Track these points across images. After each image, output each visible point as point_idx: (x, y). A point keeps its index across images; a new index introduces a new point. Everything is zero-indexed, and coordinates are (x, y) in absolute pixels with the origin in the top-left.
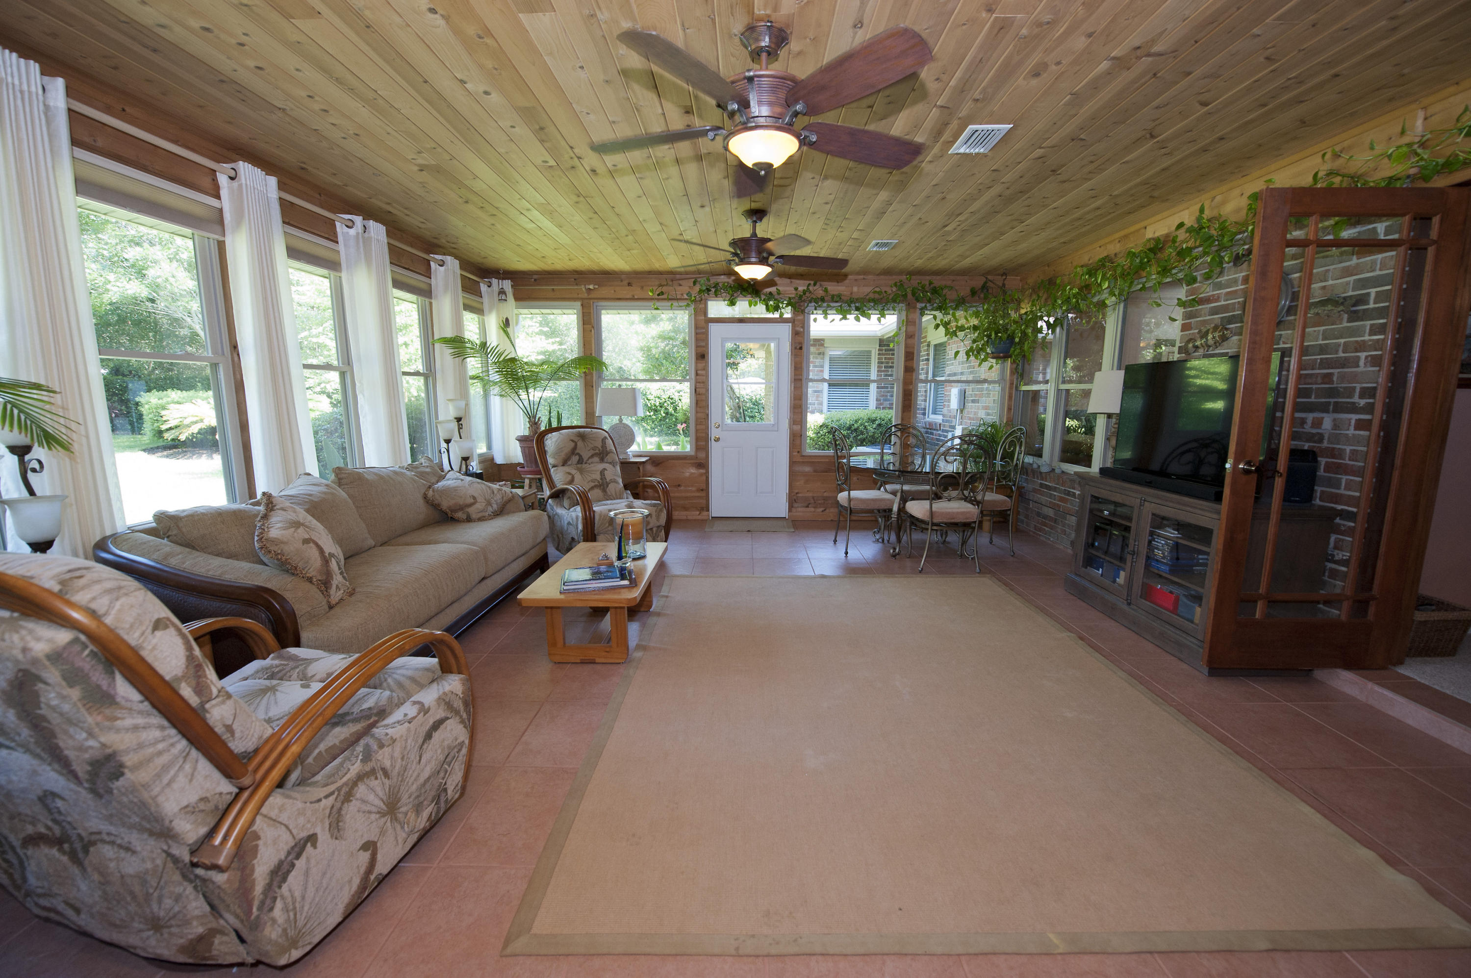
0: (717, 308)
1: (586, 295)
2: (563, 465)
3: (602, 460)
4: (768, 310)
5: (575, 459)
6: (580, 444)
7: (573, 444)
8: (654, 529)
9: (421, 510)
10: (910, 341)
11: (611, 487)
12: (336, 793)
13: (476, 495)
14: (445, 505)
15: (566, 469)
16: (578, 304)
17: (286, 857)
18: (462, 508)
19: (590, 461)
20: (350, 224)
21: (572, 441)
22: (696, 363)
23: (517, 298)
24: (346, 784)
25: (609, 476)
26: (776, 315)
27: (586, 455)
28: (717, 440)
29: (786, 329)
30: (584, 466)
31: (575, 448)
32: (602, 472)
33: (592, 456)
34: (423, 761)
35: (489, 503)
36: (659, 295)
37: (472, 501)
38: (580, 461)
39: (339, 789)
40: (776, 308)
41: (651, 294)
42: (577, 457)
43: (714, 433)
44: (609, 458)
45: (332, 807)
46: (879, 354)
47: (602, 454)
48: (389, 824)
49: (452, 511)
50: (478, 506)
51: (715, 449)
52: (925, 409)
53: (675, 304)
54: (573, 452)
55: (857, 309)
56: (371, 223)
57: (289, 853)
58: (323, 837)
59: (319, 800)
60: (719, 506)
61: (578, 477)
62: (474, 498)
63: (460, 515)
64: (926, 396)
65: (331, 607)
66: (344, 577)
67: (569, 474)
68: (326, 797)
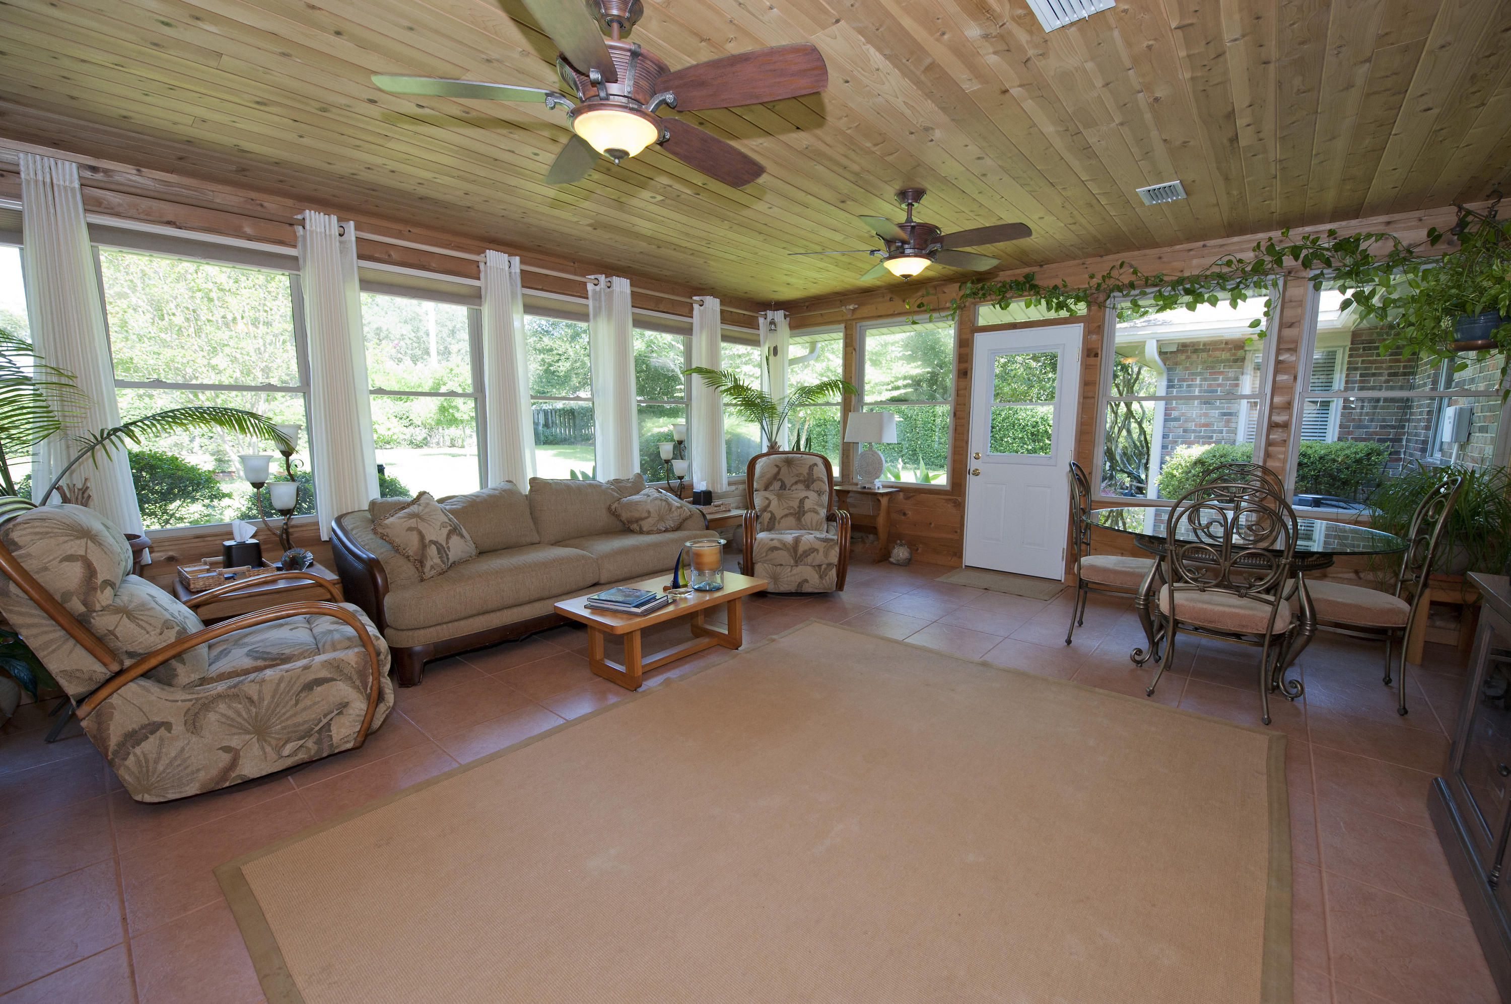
0: (987, 314)
1: (849, 317)
2: (765, 490)
3: (808, 487)
4: (1049, 309)
5: (776, 485)
6: (784, 470)
7: (775, 470)
8: (824, 567)
9: (602, 518)
10: (1287, 332)
11: (808, 518)
12: (194, 701)
13: (651, 510)
14: (625, 516)
15: (766, 494)
16: (842, 326)
17: (140, 730)
18: (637, 521)
19: (794, 487)
20: (596, 282)
21: (777, 466)
22: (958, 381)
23: (792, 327)
24: (206, 698)
25: (808, 504)
26: (1064, 313)
27: (788, 482)
28: (976, 473)
29: (1076, 331)
30: (785, 492)
31: (778, 473)
32: (802, 501)
33: (796, 483)
34: (300, 706)
35: (661, 519)
36: (919, 306)
37: (646, 515)
38: (783, 487)
39: (197, 699)
40: (1060, 306)
41: (908, 307)
42: (779, 483)
43: (973, 464)
44: (815, 486)
45: (189, 709)
46: (1350, 356)
47: (808, 482)
48: (255, 740)
49: (629, 522)
50: (650, 520)
51: (973, 486)
52: (1425, 442)
53: (935, 315)
54: (776, 477)
55: (1188, 292)
56: (615, 279)
57: (142, 727)
58: (178, 728)
59: (177, 701)
60: (972, 555)
61: (775, 503)
62: (649, 512)
63: (635, 527)
64: (1429, 421)
65: (422, 580)
66: (442, 561)
67: (767, 499)
68: (183, 701)
